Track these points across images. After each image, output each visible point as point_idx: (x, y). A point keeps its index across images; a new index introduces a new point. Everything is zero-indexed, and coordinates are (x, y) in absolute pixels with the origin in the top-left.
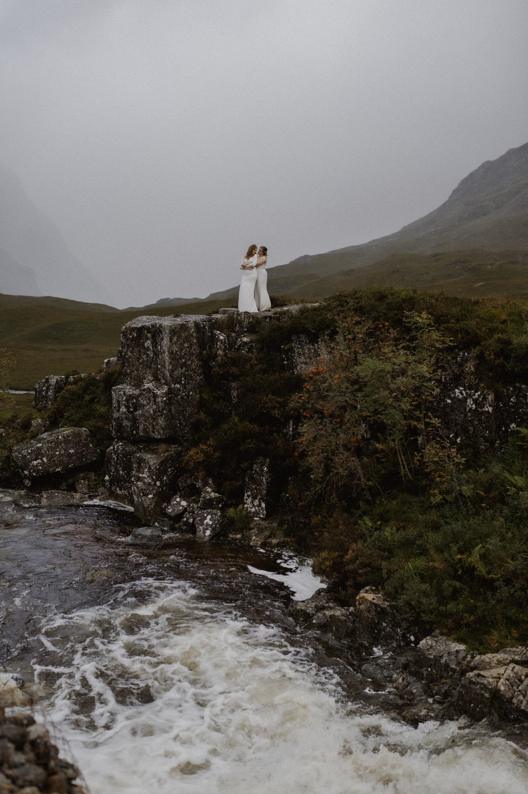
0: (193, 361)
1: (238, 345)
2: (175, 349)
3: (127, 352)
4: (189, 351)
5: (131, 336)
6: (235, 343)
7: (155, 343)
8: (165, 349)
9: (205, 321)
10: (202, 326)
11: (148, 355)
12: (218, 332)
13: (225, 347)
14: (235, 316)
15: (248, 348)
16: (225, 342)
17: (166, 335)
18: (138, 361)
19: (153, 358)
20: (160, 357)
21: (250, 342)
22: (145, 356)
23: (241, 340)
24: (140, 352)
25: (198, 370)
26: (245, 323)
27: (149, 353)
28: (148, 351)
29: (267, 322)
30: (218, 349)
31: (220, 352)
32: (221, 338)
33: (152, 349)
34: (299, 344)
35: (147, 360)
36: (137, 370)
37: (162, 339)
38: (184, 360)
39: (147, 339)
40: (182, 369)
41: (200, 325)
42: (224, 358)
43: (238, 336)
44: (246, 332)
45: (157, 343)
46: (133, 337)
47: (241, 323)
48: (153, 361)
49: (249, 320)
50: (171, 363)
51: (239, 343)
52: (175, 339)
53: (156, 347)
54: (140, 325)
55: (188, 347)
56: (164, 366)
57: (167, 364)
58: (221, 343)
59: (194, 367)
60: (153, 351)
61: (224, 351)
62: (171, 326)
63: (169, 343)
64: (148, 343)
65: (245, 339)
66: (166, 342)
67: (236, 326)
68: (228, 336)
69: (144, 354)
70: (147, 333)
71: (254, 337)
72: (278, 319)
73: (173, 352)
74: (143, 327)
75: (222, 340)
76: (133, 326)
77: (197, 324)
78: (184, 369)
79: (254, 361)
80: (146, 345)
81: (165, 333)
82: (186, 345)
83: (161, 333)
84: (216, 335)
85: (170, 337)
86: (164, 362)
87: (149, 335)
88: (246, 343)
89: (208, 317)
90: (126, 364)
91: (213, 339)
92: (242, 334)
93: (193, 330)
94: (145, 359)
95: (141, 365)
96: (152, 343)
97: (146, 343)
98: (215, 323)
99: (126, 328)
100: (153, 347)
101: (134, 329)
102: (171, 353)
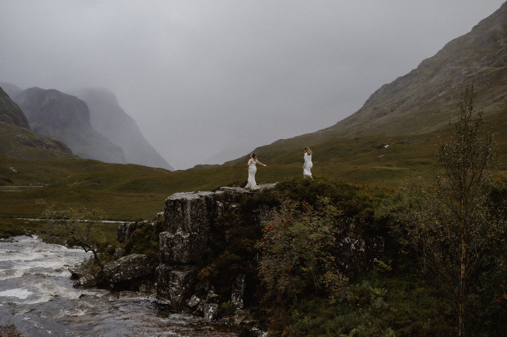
0: (204, 219)
1: (230, 209)
2: (194, 213)
3: (168, 213)
4: (202, 214)
5: (170, 205)
6: (228, 208)
7: (183, 209)
8: (188, 213)
9: (211, 196)
10: (210, 198)
11: (179, 216)
12: (219, 202)
13: (222, 210)
14: (228, 193)
15: (235, 211)
16: (222, 207)
17: (189, 205)
18: (174, 219)
19: (182, 217)
20: (186, 217)
21: (236, 207)
22: (178, 216)
23: (231, 206)
24: (175, 214)
25: (207, 224)
26: (234, 196)
27: (180, 214)
28: (179, 213)
29: (246, 196)
30: (218, 212)
31: (220, 213)
32: (220, 205)
33: (181, 212)
34: (262, 210)
35: (179, 218)
36: (174, 224)
37: (187, 207)
38: (199, 219)
39: (179, 206)
40: (197, 224)
41: (209, 198)
42: (222, 217)
43: (230, 204)
44: (234, 201)
45: (184, 210)
46: (171, 205)
47: (232, 197)
48: (182, 218)
49: (236, 195)
50: (191, 221)
51: (230, 208)
52: (194, 207)
53: (183, 211)
54: (175, 199)
55: (201, 212)
56: (187, 222)
57: (189, 221)
58: (220, 208)
59: (204, 222)
60: (182, 213)
61: (222, 212)
62: (191, 201)
63: (190, 210)
64: (179, 209)
65: (234, 206)
66: (189, 209)
67: (228, 198)
68: (224, 204)
69: (177, 215)
70: (179, 203)
71: (238, 205)
72: (252, 195)
73: (192, 214)
74: (176, 200)
75: (220, 207)
76: (171, 199)
77: (206, 198)
78: (199, 224)
79: (238, 219)
80: (178, 210)
81: (188, 204)
82: (200, 210)
83: (186, 204)
84: (218, 204)
85: (191, 206)
86: (188, 220)
87: (180, 204)
88: (234, 208)
89: (213, 193)
90: (167, 220)
91: (216, 205)
92: (232, 203)
93: (204, 202)
94: (178, 218)
95: (175, 221)
96: (182, 209)
97: (178, 209)
98: (217, 197)
99: (167, 200)
100: (182, 211)
101: (172, 201)
102: (191, 215)
